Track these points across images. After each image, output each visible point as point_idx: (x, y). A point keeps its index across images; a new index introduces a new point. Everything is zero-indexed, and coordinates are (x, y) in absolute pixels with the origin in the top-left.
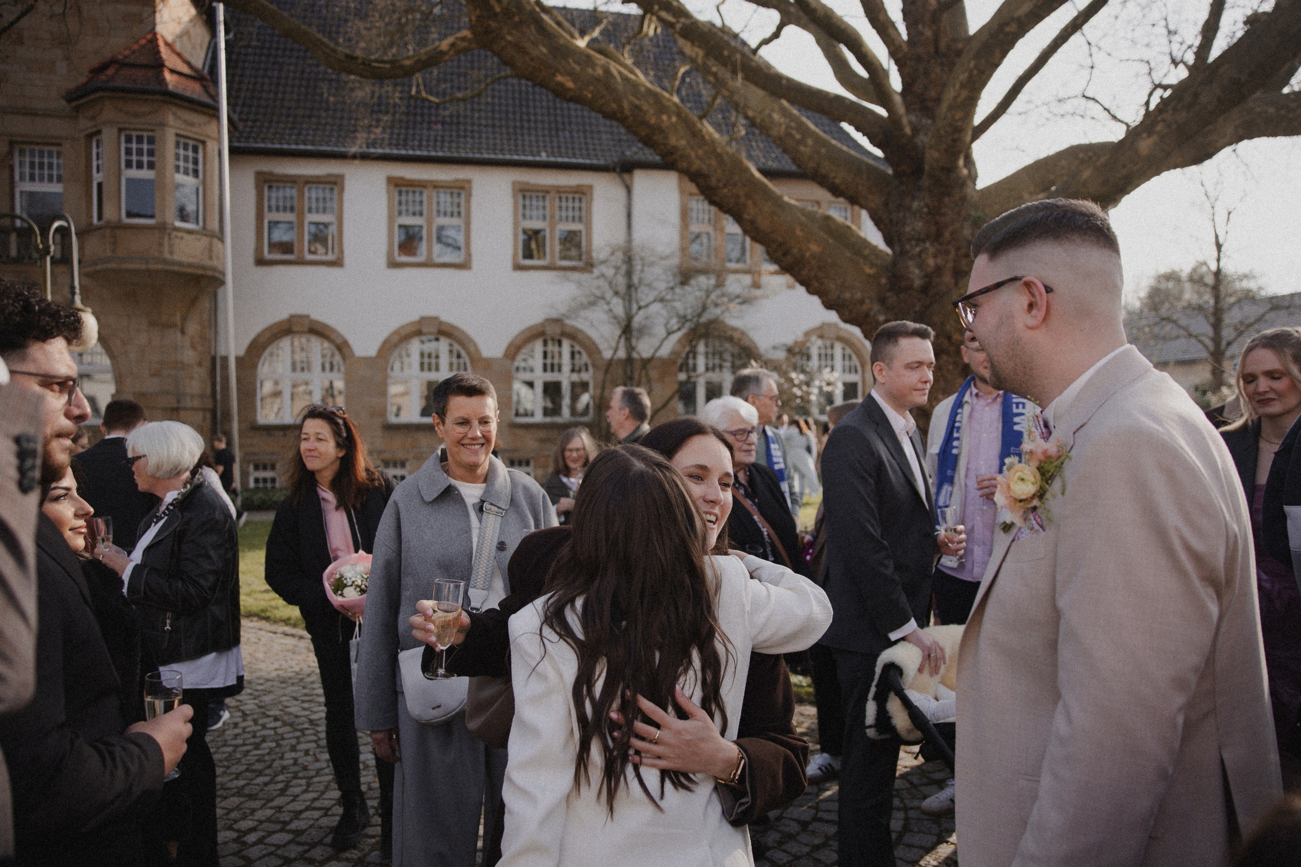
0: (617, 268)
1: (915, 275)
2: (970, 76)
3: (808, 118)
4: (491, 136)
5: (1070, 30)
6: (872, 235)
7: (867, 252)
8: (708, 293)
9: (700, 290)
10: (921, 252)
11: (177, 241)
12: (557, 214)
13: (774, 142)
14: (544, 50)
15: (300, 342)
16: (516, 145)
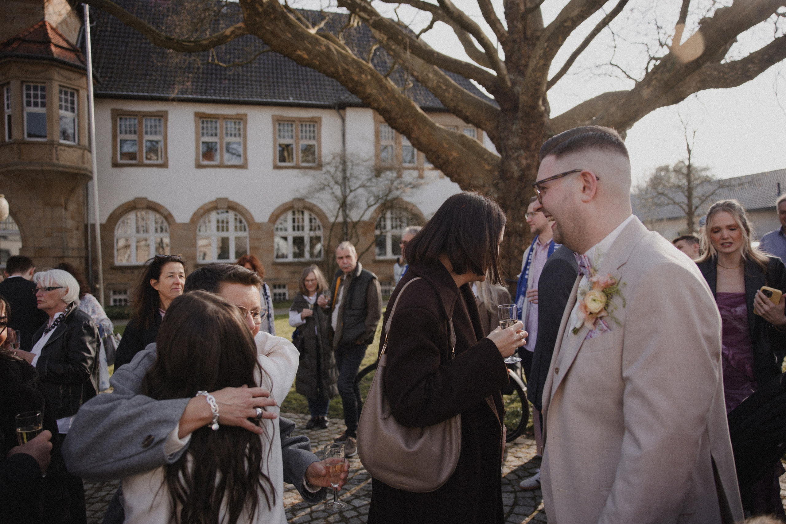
0: (337, 167)
1: (515, 170)
2: (545, 53)
3: (450, 76)
4: (258, 87)
5: (601, 25)
6: (489, 146)
7: (486, 156)
8: (392, 182)
9: (387, 180)
10: (518, 156)
11: (62, 152)
12: (300, 135)
13: (430, 91)
14: (289, 35)
15: (141, 215)
16: (274, 93)
